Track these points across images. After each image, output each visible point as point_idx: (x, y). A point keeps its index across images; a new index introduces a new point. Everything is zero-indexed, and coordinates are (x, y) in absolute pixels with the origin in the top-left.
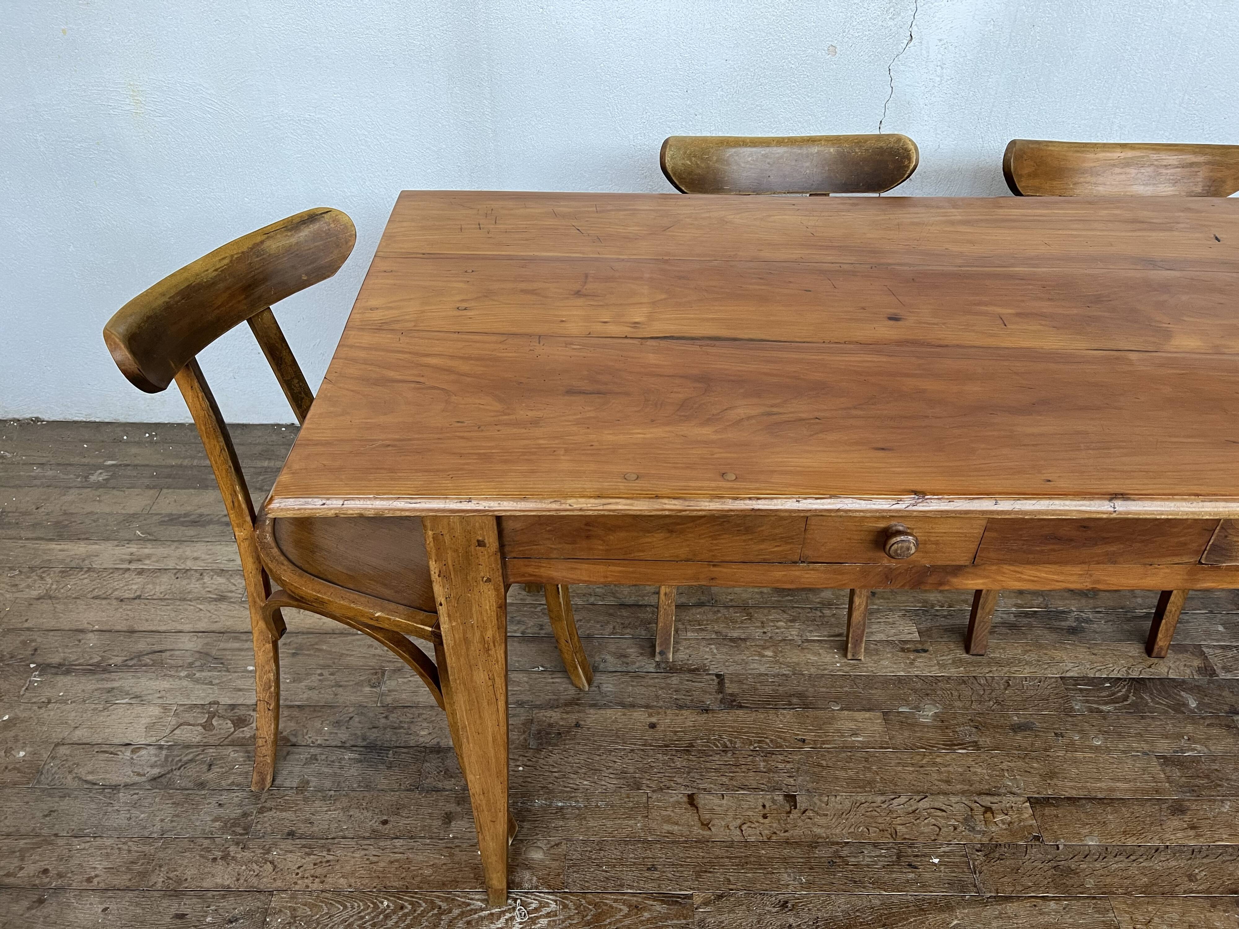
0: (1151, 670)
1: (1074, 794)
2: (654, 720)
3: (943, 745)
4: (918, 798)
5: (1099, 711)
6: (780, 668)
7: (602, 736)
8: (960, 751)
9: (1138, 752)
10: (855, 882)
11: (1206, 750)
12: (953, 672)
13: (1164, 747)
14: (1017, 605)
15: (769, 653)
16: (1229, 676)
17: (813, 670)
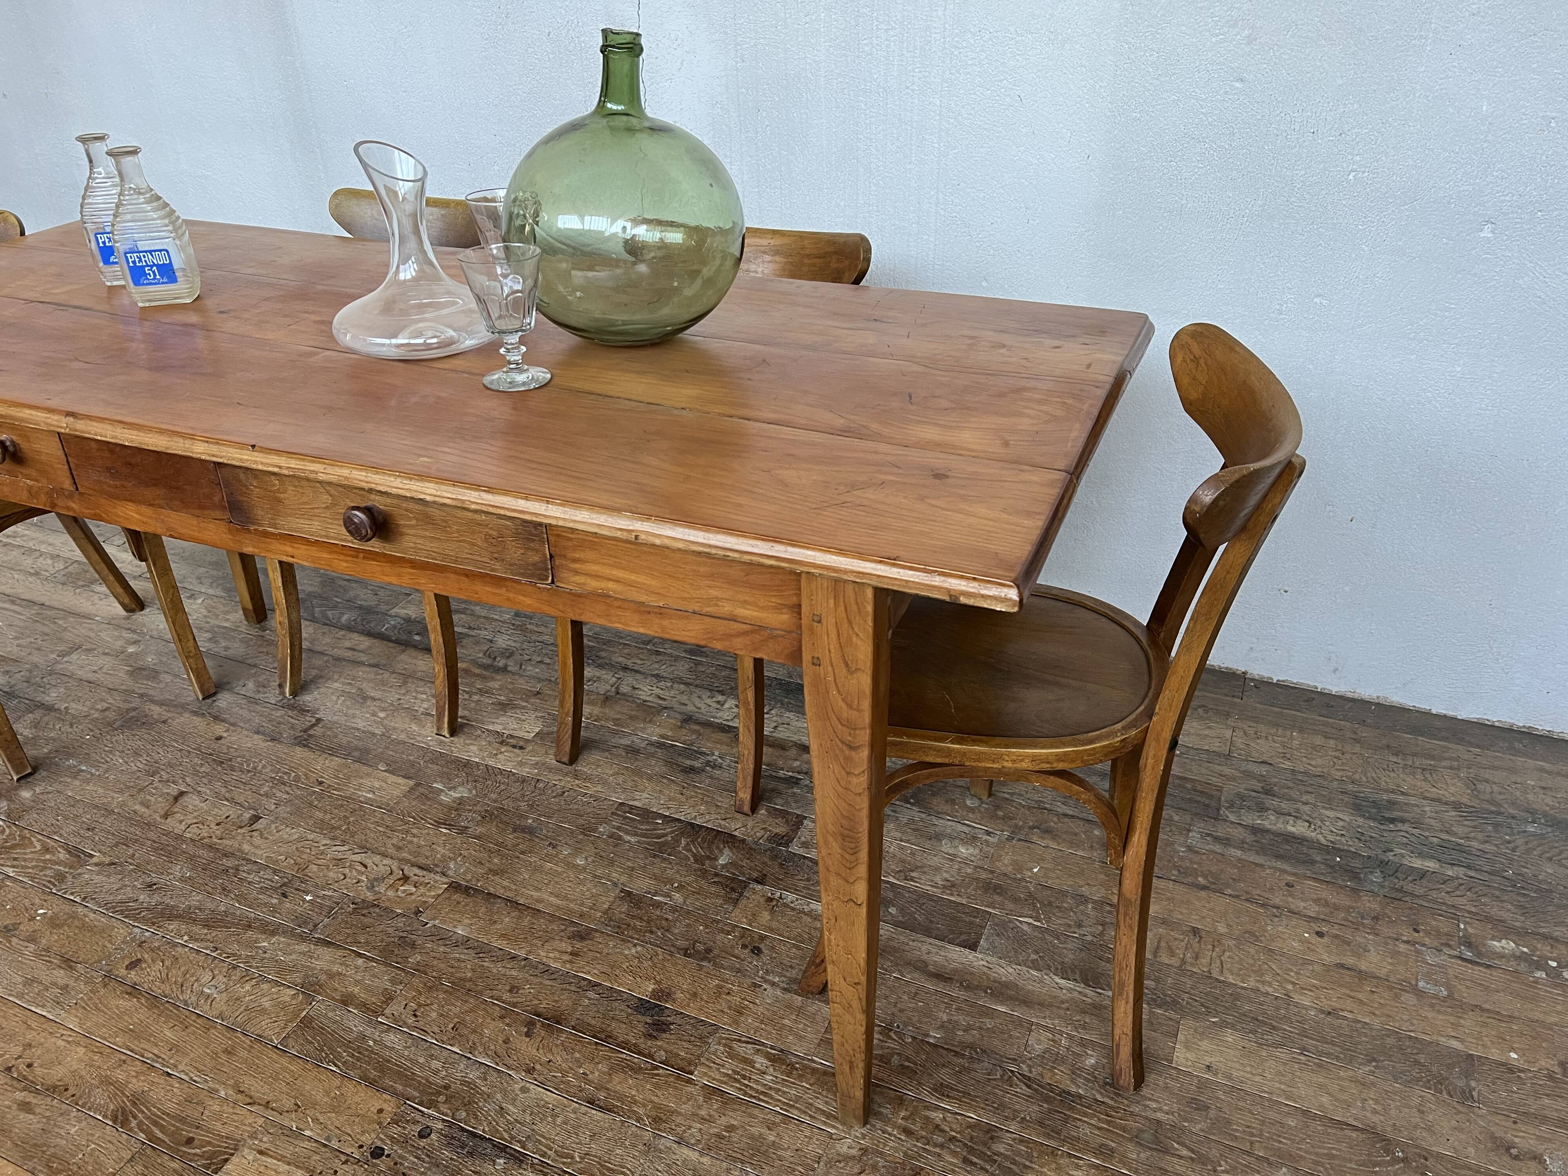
0: (722, 822)
1: (500, 892)
2: (225, 735)
3: (435, 821)
4: (357, 851)
5: (620, 838)
6: (378, 727)
7: (174, 734)
8: (443, 830)
9: (610, 881)
10: (224, 889)
11: (681, 900)
12: (525, 771)
13: (641, 885)
14: (662, 736)
15: (382, 715)
16: (801, 851)
17: (403, 737)
